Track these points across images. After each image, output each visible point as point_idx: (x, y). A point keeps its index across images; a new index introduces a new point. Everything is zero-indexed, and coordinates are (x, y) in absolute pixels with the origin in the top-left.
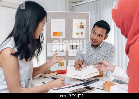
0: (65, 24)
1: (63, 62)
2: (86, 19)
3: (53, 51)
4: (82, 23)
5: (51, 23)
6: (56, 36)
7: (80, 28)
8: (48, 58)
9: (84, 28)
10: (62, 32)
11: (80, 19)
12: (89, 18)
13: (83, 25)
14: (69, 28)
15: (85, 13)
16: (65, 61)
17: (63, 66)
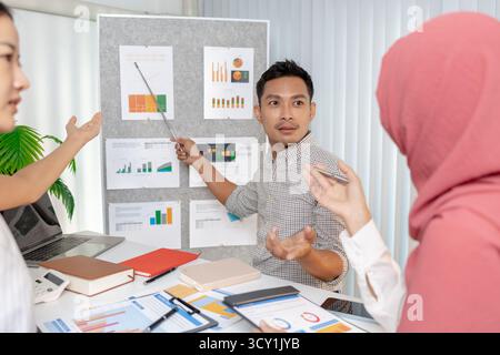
0: (175, 66)
1: (170, 210)
2: (256, 47)
3: (129, 169)
4: (238, 62)
5: (117, 63)
6: (140, 111)
7: (233, 80)
8: (112, 194)
9: (247, 81)
10: (164, 97)
11: (232, 45)
12: (266, 44)
13: (242, 69)
14: (189, 82)
15: (251, 24)
16: (176, 207)
17: (170, 222)
